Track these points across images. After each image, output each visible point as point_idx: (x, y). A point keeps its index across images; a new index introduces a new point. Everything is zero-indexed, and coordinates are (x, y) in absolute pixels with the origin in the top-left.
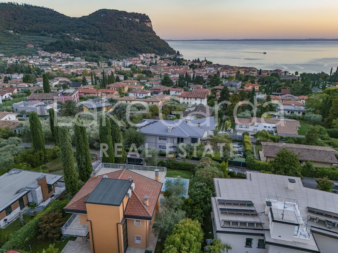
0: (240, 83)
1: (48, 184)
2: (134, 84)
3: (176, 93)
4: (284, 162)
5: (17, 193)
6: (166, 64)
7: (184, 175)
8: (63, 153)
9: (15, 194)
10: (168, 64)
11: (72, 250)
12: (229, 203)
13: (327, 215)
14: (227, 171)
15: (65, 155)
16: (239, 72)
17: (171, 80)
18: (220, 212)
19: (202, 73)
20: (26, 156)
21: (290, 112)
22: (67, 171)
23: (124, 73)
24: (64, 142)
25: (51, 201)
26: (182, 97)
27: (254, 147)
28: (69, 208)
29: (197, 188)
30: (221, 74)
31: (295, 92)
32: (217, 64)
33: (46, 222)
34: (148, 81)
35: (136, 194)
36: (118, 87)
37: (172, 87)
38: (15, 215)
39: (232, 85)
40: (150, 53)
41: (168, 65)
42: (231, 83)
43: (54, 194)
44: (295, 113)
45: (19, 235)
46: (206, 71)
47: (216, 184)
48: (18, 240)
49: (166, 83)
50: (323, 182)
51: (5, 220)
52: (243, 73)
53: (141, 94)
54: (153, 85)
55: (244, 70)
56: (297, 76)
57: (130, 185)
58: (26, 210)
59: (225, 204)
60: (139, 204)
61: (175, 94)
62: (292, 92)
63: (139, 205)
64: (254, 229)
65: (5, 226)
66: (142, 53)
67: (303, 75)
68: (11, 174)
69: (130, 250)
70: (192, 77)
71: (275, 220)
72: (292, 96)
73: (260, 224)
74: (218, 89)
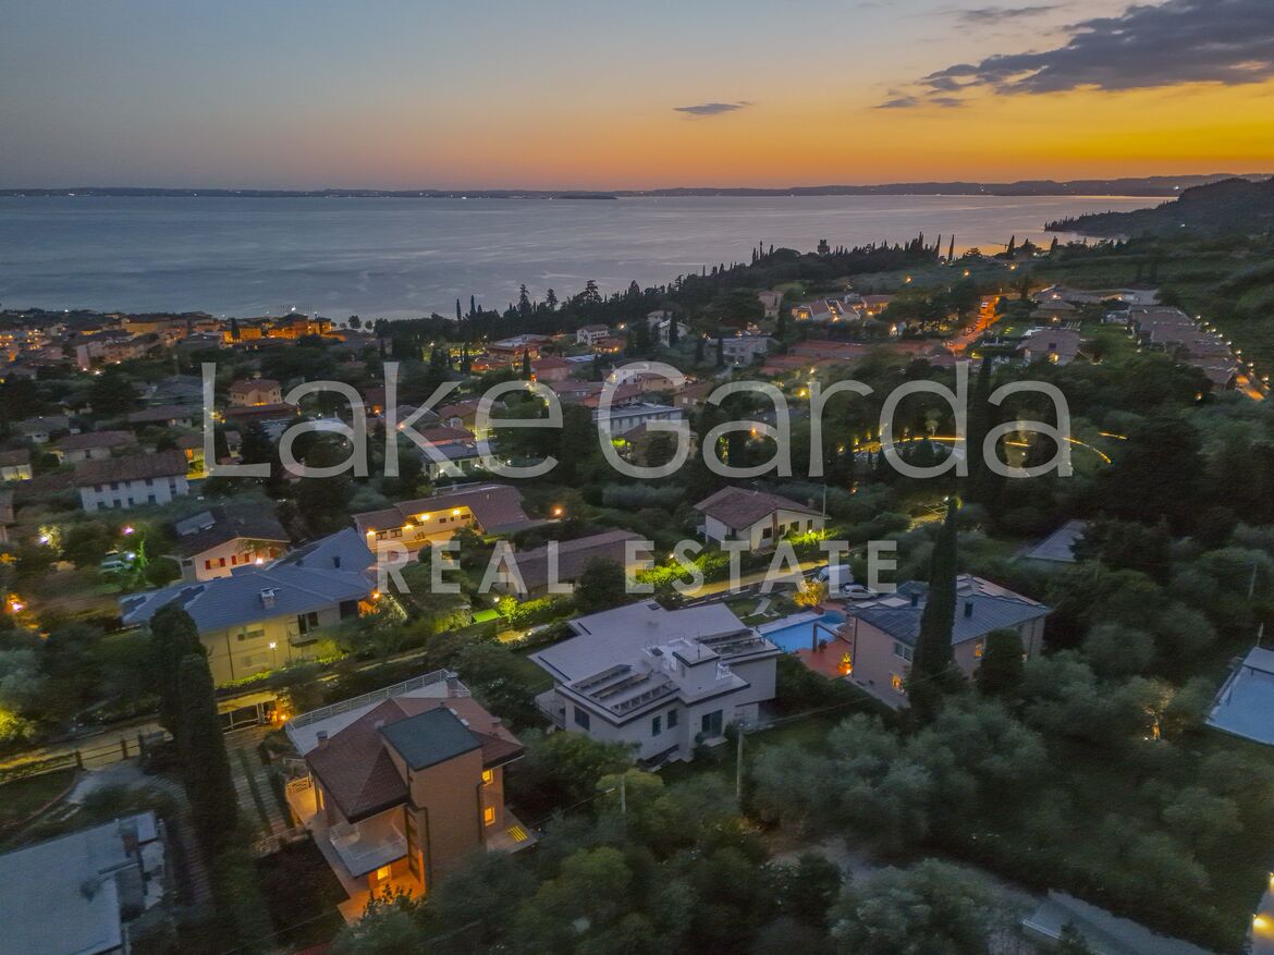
12: (594, 681)
18: (594, 700)
26: (88, 485)
56: (360, 331)
57: (452, 713)
71: (691, 663)
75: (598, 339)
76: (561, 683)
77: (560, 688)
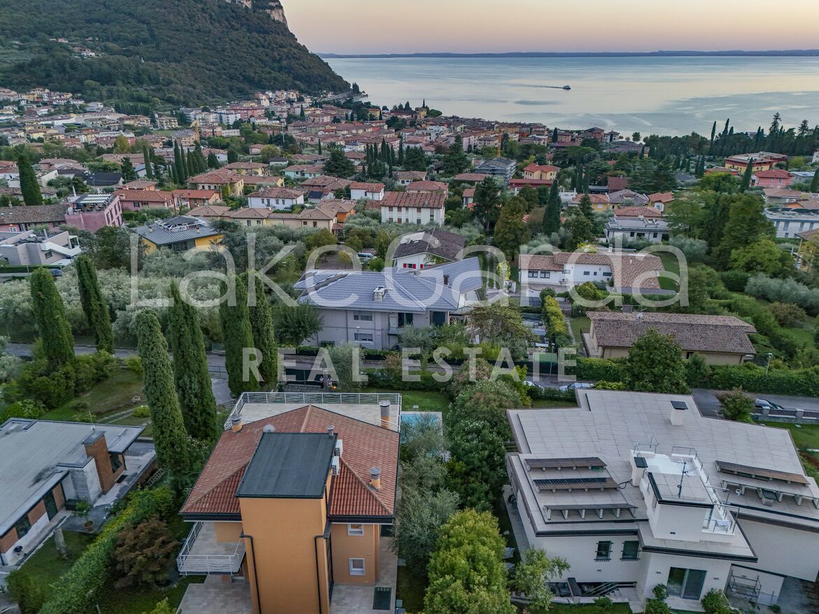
0: (512, 164)
1: (110, 453)
2: (257, 173)
3: (366, 195)
4: (653, 361)
5: (38, 479)
6: (329, 117)
7: (428, 402)
8: (150, 376)
9: (34, 484)
10: (335, 117)
11: (201, 606)
12: (552, 465)
13: (758, 478)
14: (525, 388)
15: (154, 381)
16: (506, 136)
17: (349, 162)
18: (536, 488)
19: (419, 139)
20: (30, 381)
21: (635, 235)
22: (161, 418)
23: (225, 144)
24: (152, 349)
25: (121, 490)
26: (386, 206)
27: (569, 324)
28: (192, 511)
29: (468, 433)
30: (465, 141)
31: (639, 183)
32: (453, 117)
33: (133, 548)
34: (290, 164)
35: (347, 463)
36: (217, 184)
37: (353, 177)
38: (38, 535)
39: (494, 170)
40: (286, 90)
41: (333, 121)
42: (492, 166)
43: (124, 473)
44: (646, 235)
45: (72, 586)
46: (430, 134)
47: (514, 422)
48: (72, 598)
49: (336, 168)
50: (734, 400)
51: (18, 550)
52: (515, 137)
53: (280, 201)
54: (303, 175)
55: (518, 130)
56: (638, 143)
57: (334, 445)
58: (62, 520)
59: (544, 469)
60: (360, 487)
61: (364, 196)
62: (634, 183)
63: (359, 490)
64: (615, 522)
65: (18, 565)
66: (263, 89)
67: (652, 141)
68: (7, 433)
69: (340, 592)
70: (396, 150)
71: (663, 499)
72: (634, 193)
73: (626, 509)
74: (464, 182)
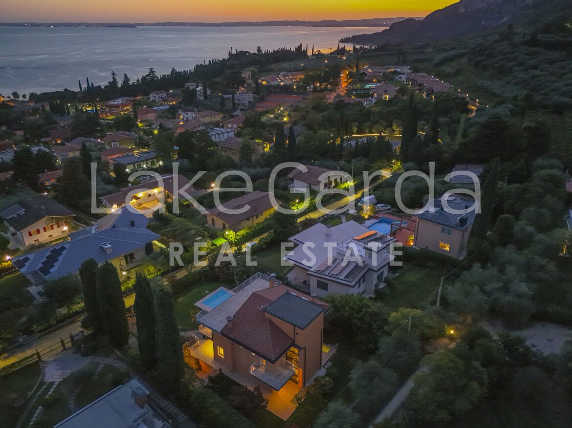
7: (207, 287)
57: (294, 295)
75: (162, 98)
76: (308, 270)
77: (309, 272)
